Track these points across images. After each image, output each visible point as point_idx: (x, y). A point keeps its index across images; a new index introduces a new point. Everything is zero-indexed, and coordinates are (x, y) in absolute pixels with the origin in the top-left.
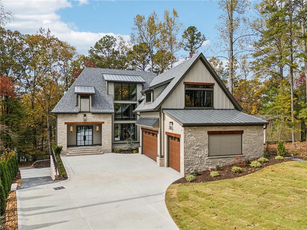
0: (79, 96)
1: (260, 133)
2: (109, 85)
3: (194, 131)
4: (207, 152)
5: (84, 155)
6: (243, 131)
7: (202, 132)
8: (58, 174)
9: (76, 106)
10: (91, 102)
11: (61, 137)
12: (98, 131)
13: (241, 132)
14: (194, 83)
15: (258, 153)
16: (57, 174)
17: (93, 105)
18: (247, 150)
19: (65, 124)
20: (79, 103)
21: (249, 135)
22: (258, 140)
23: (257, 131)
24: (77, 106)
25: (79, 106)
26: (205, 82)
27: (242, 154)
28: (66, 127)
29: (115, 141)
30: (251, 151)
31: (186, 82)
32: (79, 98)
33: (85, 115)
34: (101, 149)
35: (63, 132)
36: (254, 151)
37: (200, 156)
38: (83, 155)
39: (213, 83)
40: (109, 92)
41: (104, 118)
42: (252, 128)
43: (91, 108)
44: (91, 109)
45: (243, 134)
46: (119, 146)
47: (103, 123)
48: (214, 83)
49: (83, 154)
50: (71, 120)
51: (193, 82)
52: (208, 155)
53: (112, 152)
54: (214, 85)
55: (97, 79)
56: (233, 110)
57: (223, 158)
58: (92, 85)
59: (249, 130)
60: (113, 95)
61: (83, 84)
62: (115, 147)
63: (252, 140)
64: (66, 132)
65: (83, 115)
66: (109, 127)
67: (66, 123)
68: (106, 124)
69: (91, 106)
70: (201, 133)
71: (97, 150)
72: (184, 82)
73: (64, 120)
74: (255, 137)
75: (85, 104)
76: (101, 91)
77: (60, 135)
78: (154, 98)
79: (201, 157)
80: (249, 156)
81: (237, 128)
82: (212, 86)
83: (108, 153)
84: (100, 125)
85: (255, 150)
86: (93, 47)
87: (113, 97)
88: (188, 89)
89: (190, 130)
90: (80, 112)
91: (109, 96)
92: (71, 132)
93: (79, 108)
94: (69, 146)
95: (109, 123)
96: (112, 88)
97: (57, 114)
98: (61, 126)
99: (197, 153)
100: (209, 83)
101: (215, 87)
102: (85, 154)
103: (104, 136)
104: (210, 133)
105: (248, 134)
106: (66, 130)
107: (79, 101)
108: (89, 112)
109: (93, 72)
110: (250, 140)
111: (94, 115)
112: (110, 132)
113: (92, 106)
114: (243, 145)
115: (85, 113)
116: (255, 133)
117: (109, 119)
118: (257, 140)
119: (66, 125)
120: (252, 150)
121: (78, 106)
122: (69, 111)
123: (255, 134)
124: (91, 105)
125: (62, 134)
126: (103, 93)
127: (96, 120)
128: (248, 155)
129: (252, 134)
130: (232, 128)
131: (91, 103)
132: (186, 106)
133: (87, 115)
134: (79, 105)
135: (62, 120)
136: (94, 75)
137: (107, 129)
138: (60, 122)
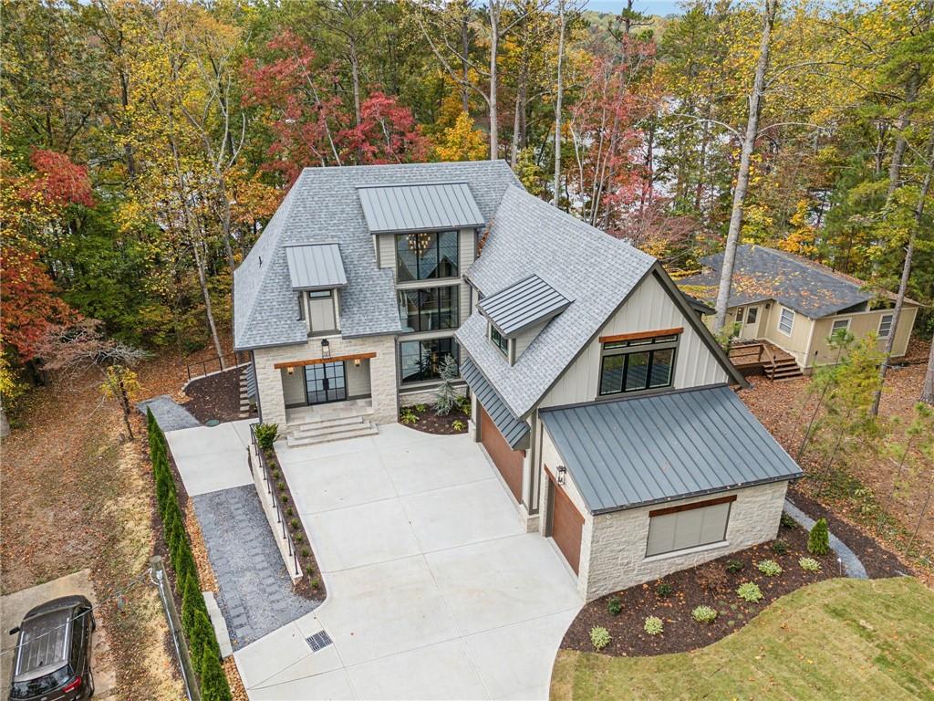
0: (305, 295)
1: (777, 493)
2: (381, 243)
3: (617, 516)
4: (642, 550)
6: (736, 496)
7: (635, 517)
8: (301, 575)
9: (298, 320)
10: (336, 305)
11: (269, 398)
12: (358, 365)
13: (734, 498)
15: (763, 533)
16: (297, 573)
17: (342, 311)
18: (738, 531)
19: (276, 368)
20: (307, 312)
21: (748, 502)
22: (769, 508)
23: (770, 490)
24: (302, 318)
25: (307, 320)
26: (658, 329)
27: (725, 540)
28: (280, 375)
30: (747, 532)
31: (605, 338)
32: (305, 301)
33: (325, 343)
35: (272, 388)
36: (755, 530)
37: (625, 561)
38: (329, 441)
39: (681, 327)
40: (382, 262)
41: (374, 342)
43: (338, 321)
44: (338, 325)
45: (734, 503)
47: (374, 355)
48: (682, 329)
49: (330, 437)
50: (291, 357)
51: (625, 334)
52: (643, 557)
54: (682, 333)
55: (342, 212)
56: (724, 385)
58: (333, 237)
59: (750, 491)
60: (395, 269)
61: (308, 237)
63: (756, 509)
64: (281, 388)
65: (319, 343)
66: (388, 364)
67: (277, 366)
68: (382, 357)
69: (337, 317)
72: (600, 338)
73: (274, 360)
74: (763, 503)
75: (322, 313)
76: (361, 257)
77: (268, 395)
78: (518, 355)
79: (628, 563)
80: (741, 542)
81: (721, 494)
82: (677, 335)
83: (389, 423)
84: (366, 360)
85: (759, 528)
87: (395, 273)
88: (609, 352)
89: (608, 516)
90: (312, 335)
91: (381, 271)
92: (291, 373)
93: (308, 324)
95: (389, 354)
96: (389, 249)
97: (251, 351)
98: (265, 374)
99: (620, 558)
100: (668, 331)
101: (683, 336)
102: (334, 436)
104: (655, 514)
105: (747, 500)
106: (281, 382)
107: (306, 308)
108: (335, 332)
109: (327, 186)
110: (750, 510)
111: (347, 339)
112: (391, 376)
113: (341, 315)
114: (731, 523)
115: (323, 337)
116: (766, 495)
117: (389, 344)
118: (766, 509)
119: (279, 370)
120: (750, 529)
121: (304, 319)
122: (283, 340)
123: (765, 498)
124: (337, 313)
125: (270, 391)
126: (366, 266)
127: (354, 350)
128: (739, 541)
129: (758, 499)
131: (337, 309)
132: (601, 395)
133: (329, 340)
134: (307, 316)
135: (269, 360)
136: (332, 196)
137: (386, 369)
138: (262, 366)
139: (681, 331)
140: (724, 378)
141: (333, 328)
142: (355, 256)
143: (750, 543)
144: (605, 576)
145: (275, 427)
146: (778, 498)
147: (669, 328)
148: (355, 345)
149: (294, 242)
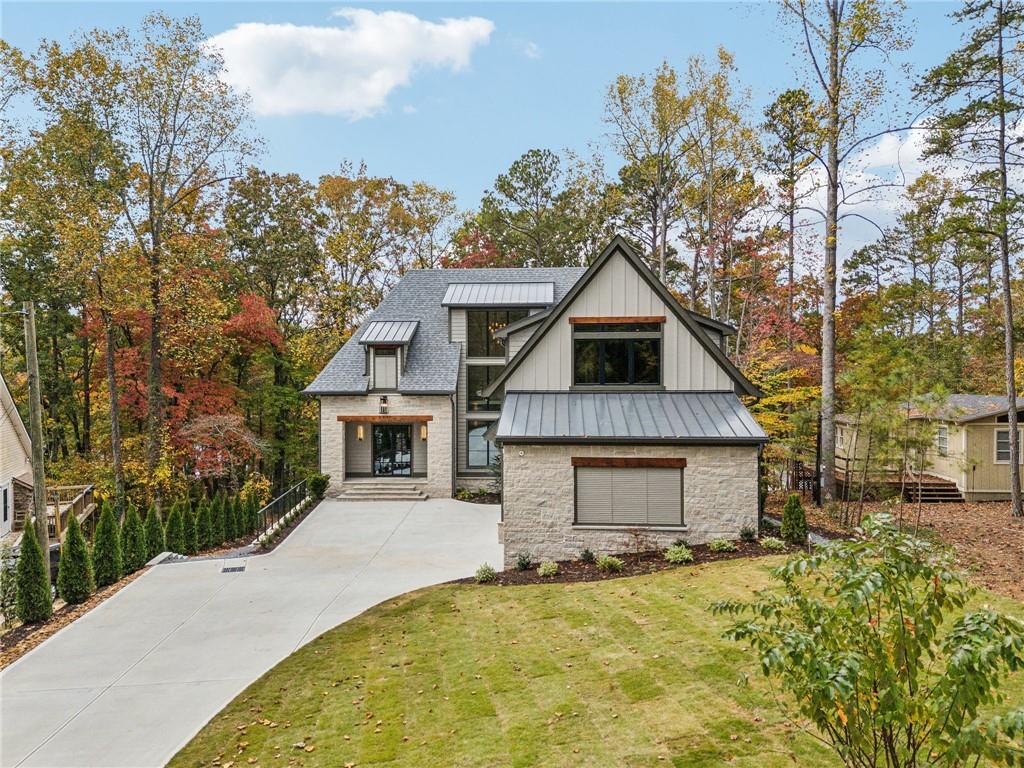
0: (372, 351)
1: (744, 468)
2: (453, 317)
3: (533, 455)
4: (569, 511)
5: (379, 499)
6: (685, 460)
7: (554, 460)
9: (363, 375)
10: (399, 364)
11: (329, 451)
12: (425, 439)
13: (680, 464)
14: (598, 319)
15: (736, 525)
17: (404, 371)
18: (698, 513)
19: (339, 420)
20: (372, 368)
21: (705, 473)
22: (737, 488)
23: (732, 461)
24: (366, 374)
25: (372, 376)
26: (636, 315)
27: (683, 525)
28: (342, 429)
29: (468, 467)
30: (711, 517)
31: (575, 318)
32: (372, 356)
33: (384, 400)
34: (425, 487)
35: (333, 441)
36: (725, 517)
37: (549, 521)
38: (375, 500)
39: (662, 315)
40: (453, 336)
41: (432, 405)
42: (717, 452)
43: (399, 380)
44: (399, 384)
45: (685, 471)
46: (478, 482)
47: (430, 418)
48: (665, 317)
49: (376, 497)
50: (352, 411)
51: (597, 316)
52: (572, 521)
53: (455, 496)
54: (665, 322)
55: (431, 299)
56: (730, 392)
57: (617, 530)
58: (417, 317)
59: (704, 457)
60: (465, 344)
61: (394, 316)
62: (468, 483)
63: (717, 486)
64: (343, 441)
65: (380, 399)
66: (444, 430)
67: (340, 419)
68: (438, 421)
69: (399, 376)
70: (552, 462)
71: (414, 489)
72: (570, 319)
73: (337, 412)
74: (725, 478)
75: (386, 370)
76: (436, 333)
77: (328, 447)
79: (552, 525)
80: (706, 532)
81: (662, 453)
82: (659, 324)
83: (442, 497)
85: (727, 516)
86: (491, 188)
87: (465, 348)
88: (582, 336)
89: (521, 453)
90: (375, 391)
91: (451, 345)
92: (360, 439)
93: (372, 380)
94: (349, 475)
95: (446, 419)
96: (460, 323)
97: (318, 397)
98: (329, 425)
99: (542, 515)
100: (647, 318)
101: (666, 327)
102: (382, 497)
103: (433, 452)
104: (579, 464)
105: (702, 469)
106: (343, 436)
107: (372, 364)
108: (394, 391)
109: (424, 281)
110: (709, 486)
111: (406, 398)
112: (447, 444)
113: (403, 374)
114: (686, 500)
115: (384, 393)
116: (727, 467)
117: (444, 409)
118: (733, 488)
119: (341, 422)
120: (715, 514)
121: (369, 375)
122: (345, 389)
123: (728, 471)
124: (399, 372)
125: (331, 444)
126: (438, 340)
127: (412, 411)
128: (703, 528)
129: (717, 471)
130: (649, 451)
131: (399, 368)
132: (576, 384)
133: (388, 398)
134: (372, 372)
135: (332, 411)
136: (426, 288)
137: (440, 435)
138: (327, 416)
139: (663, 320)
140: (727, 384)
141: (394, 386)
142: (432, 332)
143: (719, 535)
144: (523, 536)
145: (328, 477)
146: (748, 476)
147: (648, 315)
148: (413, 406)
149: (382, 319)
